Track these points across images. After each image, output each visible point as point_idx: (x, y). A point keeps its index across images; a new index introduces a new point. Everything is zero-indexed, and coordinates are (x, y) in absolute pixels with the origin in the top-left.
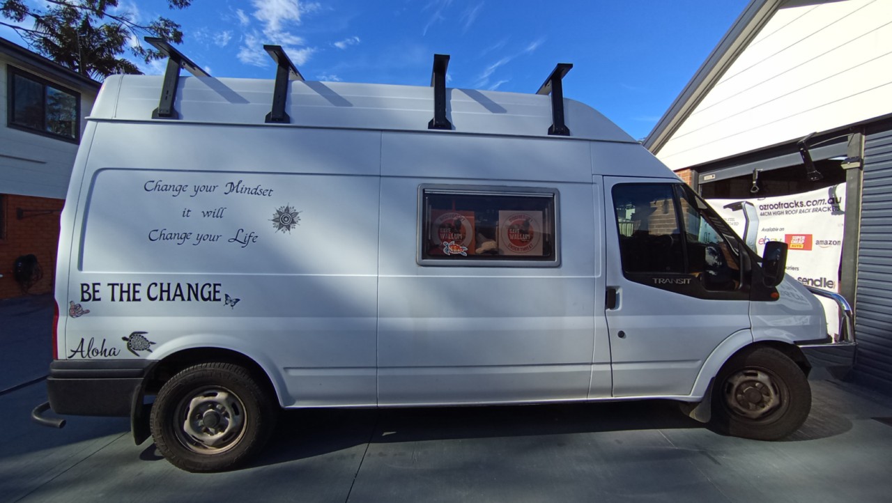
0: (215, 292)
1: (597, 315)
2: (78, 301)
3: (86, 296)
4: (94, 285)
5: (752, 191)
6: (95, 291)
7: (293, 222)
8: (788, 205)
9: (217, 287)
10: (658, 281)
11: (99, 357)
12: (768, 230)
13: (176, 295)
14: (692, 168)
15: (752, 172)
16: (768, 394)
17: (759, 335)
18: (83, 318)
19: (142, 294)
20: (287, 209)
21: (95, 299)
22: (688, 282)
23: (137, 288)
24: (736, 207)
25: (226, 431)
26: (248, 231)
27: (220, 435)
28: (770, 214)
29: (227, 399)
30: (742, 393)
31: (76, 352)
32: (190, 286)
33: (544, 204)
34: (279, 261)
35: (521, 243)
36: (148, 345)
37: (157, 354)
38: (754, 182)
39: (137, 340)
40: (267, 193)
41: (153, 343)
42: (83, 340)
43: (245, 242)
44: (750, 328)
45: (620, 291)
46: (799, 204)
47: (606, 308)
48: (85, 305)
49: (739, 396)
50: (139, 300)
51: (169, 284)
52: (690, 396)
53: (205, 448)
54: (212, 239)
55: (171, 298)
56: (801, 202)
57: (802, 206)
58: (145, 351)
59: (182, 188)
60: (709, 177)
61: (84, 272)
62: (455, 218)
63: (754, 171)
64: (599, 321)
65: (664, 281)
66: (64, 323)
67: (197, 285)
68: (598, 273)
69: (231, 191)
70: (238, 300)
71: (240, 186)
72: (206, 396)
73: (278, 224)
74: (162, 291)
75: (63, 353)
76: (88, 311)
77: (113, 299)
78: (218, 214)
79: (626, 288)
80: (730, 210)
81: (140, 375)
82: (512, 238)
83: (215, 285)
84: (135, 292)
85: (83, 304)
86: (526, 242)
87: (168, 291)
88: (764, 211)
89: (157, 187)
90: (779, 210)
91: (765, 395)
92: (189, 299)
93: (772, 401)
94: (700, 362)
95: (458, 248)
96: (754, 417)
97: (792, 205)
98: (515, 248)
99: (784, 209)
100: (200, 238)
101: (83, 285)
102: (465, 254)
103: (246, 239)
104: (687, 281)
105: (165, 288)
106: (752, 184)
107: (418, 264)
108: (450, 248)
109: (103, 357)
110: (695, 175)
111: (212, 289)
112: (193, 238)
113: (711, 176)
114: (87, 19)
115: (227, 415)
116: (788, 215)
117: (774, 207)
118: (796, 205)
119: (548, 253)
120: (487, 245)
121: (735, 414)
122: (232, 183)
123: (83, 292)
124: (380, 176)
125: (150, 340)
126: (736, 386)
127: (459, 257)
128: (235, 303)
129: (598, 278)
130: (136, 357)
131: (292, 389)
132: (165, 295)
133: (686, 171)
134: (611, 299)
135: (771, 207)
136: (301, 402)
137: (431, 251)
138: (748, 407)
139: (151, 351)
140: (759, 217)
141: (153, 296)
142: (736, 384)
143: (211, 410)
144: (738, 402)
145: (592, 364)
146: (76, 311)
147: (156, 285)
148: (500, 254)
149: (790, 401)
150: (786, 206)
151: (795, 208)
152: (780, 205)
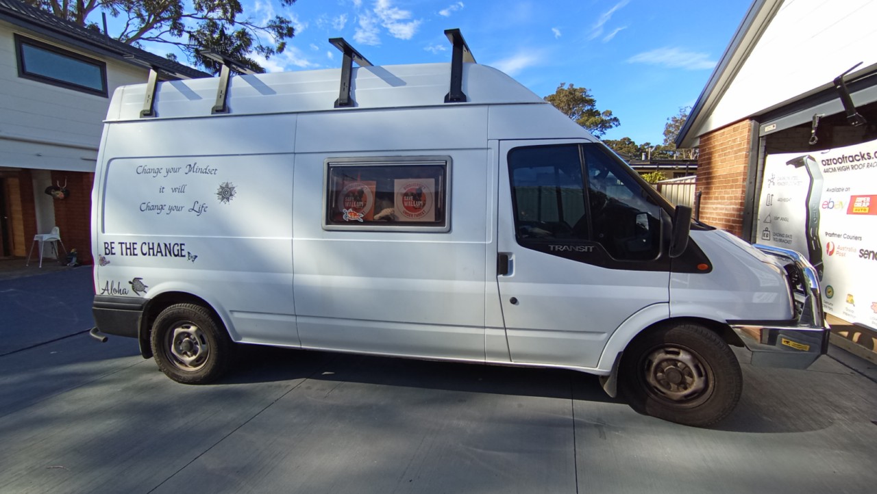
0: (182, 250)
1: (489, 281)
2: (103, 255)
3: (108, 252)
4: (111, 243)
5: (810, 143)
6: (112, 248)
7: (231, 195)
8: (853, 158)
9: (183, 246)
10: (554, 248)
11: (117, 294)
12: (833, 190)
13: (158, 252)
14: (751, 118)
15: (811, 119)
16: (691, 375)
17: (678, 311)
18: (107, 266)
19: (138, 251)
20: (227, 185)
21: (113, 254)
22: (591, 250)
23: (135, 246)
24: (798, 163)
25: (197, 355)
26: (201, 203)
27: (194, 358)
28: (834, 170)
29: (196, 332)
30: (662, 371)
31: (105, 290)
32: (166, 245)
33: (438, 171)
34: (223, 227)
35: (415, 209)
36: (143, 288)
37: (149, 294)
38: (813, 131)
39: (137, 284)
40: (213, 172)
41: (146, 287)
42: (107, 282)
43: (200, 212)
44: (669, 302)
45: (513, 258)
46: (866, 156)
47: (497, 275)
48: (108, 258)
49: (659, 374)
50: (137, 255)
51: (153, 244)
52: (597, 369)
53: (186, 366)
54: (178, 209)
55: (155, 253)
56: (868, 154)
57: (870, 158)
58: (143, 292)
59: (158, 171)
60: (769, 128)
61: (105, 234)
62: (359, 188)
63: (814, 118)
64: (491, 286)
65: (562, 248)
66: (97, 269)
67: (170, 244)
68: (489, 240)
69: (190, 171)
70: (196, 257)
71: (196, 167)
72: (183, 328)
73: (221, 197)
74: (149, 249)
75: (98, 291)
76: (109, 262)
77: (122, 254)
78: (181, 190)
79: (521, 255)
80: (792, 167)
81: (140, 309)
82: (406, 204)
83: (181, 245)
84: (134, 249)
85: (106, 256)
86: (420, 208)
87: (153, 249)
88: (827, 167)
89: (145, 171)
90: (843, 164)
91: (688, 376)
92: (166, 255)
93: (696, 383)
94: (605, 336)
95: (355, 215)
96: (675, 398)
97: (857, 158)
98: (409, 215)
99: (849, 164)
100: (171, 209)
101: (105, 243)
102: (361, 220)
103: (200, 209)
104: (589, 249)
105: (151, 247)
106: (811, 134)
107: (323, 229)
108: (348, 215)
109: (119, 295)
110: (755, 126)
111: (179, 248)
112: (166, 208)
113: (772, 126)
114: (222, 29)
115: (197, 343)
116: (854, 170)
117: (837, 161)
118: (863, 157)
119: (440, 219)
120: (386, 212)
121: (656, 394)
122: (190, 165)
123: (106, 248)
124: (295, 153)
125: (145, 284)
126: (654, 364)
127: (356, 222)
128: (195, 258)
129: (488, 244)
130: (138, 296)
131: (239, 328)
132: (151, 251)
133: (744, 122)
134: (503, 265)
135: (835, 161)
136: (245, 339)
137: (334, 217)
138: (669, 387)
139: (145, 292)
140: (824, 174)
141: (144, 252)
142: (655, 362)
143: (187, 339)
144: (659, 381)
145: (485, 327)
146: (103, 262)
147: (145, 243)
148: (396, 220)
149: (714, 387)
150: (851, 159)
151: (861, 162)
152: (844, 158)
